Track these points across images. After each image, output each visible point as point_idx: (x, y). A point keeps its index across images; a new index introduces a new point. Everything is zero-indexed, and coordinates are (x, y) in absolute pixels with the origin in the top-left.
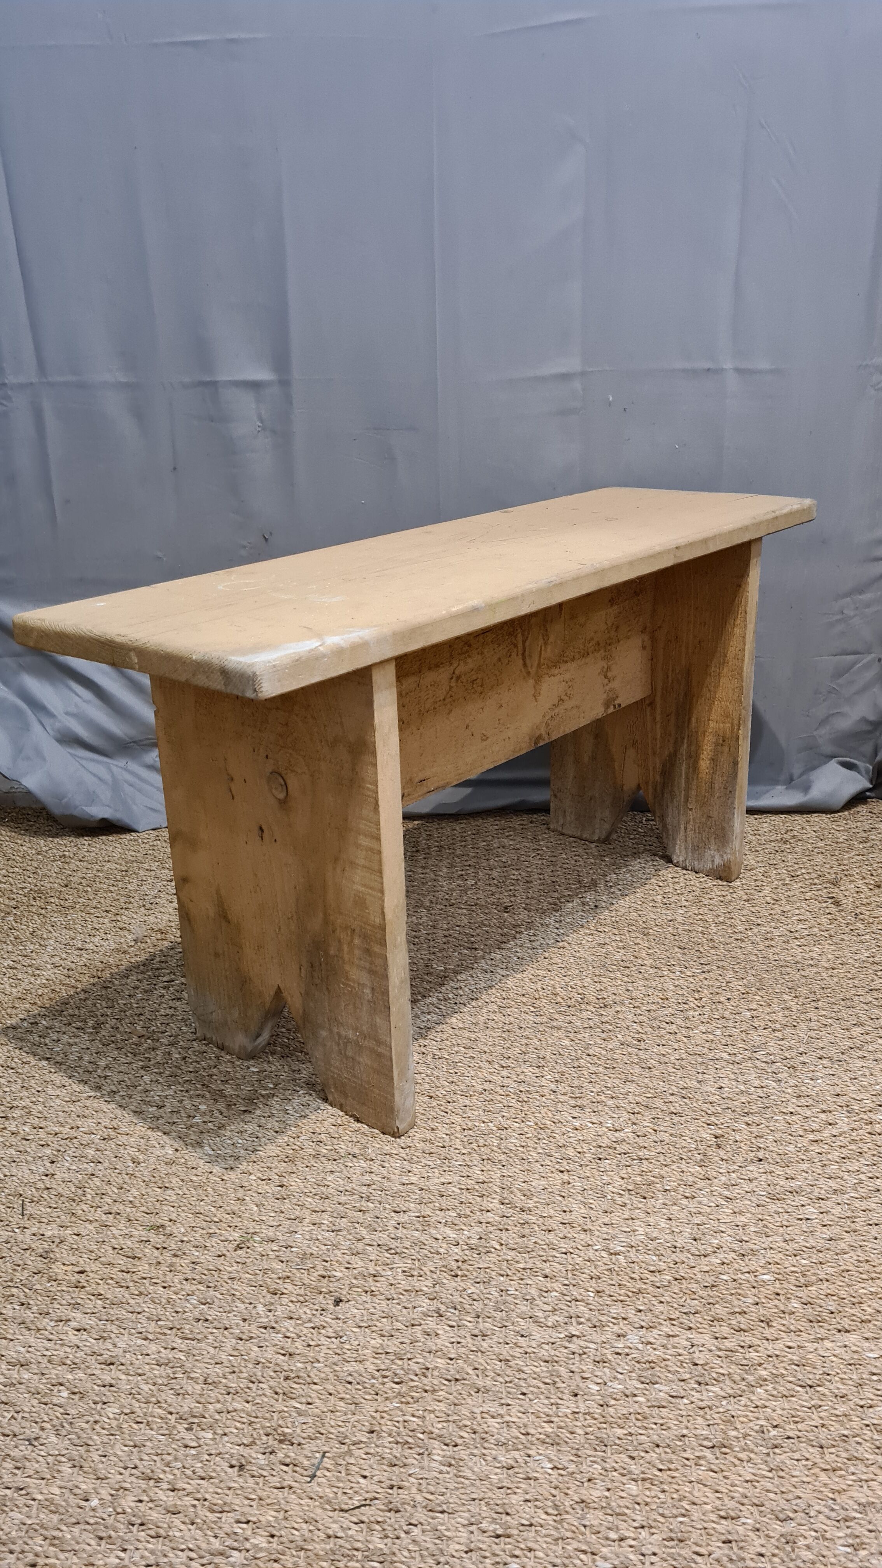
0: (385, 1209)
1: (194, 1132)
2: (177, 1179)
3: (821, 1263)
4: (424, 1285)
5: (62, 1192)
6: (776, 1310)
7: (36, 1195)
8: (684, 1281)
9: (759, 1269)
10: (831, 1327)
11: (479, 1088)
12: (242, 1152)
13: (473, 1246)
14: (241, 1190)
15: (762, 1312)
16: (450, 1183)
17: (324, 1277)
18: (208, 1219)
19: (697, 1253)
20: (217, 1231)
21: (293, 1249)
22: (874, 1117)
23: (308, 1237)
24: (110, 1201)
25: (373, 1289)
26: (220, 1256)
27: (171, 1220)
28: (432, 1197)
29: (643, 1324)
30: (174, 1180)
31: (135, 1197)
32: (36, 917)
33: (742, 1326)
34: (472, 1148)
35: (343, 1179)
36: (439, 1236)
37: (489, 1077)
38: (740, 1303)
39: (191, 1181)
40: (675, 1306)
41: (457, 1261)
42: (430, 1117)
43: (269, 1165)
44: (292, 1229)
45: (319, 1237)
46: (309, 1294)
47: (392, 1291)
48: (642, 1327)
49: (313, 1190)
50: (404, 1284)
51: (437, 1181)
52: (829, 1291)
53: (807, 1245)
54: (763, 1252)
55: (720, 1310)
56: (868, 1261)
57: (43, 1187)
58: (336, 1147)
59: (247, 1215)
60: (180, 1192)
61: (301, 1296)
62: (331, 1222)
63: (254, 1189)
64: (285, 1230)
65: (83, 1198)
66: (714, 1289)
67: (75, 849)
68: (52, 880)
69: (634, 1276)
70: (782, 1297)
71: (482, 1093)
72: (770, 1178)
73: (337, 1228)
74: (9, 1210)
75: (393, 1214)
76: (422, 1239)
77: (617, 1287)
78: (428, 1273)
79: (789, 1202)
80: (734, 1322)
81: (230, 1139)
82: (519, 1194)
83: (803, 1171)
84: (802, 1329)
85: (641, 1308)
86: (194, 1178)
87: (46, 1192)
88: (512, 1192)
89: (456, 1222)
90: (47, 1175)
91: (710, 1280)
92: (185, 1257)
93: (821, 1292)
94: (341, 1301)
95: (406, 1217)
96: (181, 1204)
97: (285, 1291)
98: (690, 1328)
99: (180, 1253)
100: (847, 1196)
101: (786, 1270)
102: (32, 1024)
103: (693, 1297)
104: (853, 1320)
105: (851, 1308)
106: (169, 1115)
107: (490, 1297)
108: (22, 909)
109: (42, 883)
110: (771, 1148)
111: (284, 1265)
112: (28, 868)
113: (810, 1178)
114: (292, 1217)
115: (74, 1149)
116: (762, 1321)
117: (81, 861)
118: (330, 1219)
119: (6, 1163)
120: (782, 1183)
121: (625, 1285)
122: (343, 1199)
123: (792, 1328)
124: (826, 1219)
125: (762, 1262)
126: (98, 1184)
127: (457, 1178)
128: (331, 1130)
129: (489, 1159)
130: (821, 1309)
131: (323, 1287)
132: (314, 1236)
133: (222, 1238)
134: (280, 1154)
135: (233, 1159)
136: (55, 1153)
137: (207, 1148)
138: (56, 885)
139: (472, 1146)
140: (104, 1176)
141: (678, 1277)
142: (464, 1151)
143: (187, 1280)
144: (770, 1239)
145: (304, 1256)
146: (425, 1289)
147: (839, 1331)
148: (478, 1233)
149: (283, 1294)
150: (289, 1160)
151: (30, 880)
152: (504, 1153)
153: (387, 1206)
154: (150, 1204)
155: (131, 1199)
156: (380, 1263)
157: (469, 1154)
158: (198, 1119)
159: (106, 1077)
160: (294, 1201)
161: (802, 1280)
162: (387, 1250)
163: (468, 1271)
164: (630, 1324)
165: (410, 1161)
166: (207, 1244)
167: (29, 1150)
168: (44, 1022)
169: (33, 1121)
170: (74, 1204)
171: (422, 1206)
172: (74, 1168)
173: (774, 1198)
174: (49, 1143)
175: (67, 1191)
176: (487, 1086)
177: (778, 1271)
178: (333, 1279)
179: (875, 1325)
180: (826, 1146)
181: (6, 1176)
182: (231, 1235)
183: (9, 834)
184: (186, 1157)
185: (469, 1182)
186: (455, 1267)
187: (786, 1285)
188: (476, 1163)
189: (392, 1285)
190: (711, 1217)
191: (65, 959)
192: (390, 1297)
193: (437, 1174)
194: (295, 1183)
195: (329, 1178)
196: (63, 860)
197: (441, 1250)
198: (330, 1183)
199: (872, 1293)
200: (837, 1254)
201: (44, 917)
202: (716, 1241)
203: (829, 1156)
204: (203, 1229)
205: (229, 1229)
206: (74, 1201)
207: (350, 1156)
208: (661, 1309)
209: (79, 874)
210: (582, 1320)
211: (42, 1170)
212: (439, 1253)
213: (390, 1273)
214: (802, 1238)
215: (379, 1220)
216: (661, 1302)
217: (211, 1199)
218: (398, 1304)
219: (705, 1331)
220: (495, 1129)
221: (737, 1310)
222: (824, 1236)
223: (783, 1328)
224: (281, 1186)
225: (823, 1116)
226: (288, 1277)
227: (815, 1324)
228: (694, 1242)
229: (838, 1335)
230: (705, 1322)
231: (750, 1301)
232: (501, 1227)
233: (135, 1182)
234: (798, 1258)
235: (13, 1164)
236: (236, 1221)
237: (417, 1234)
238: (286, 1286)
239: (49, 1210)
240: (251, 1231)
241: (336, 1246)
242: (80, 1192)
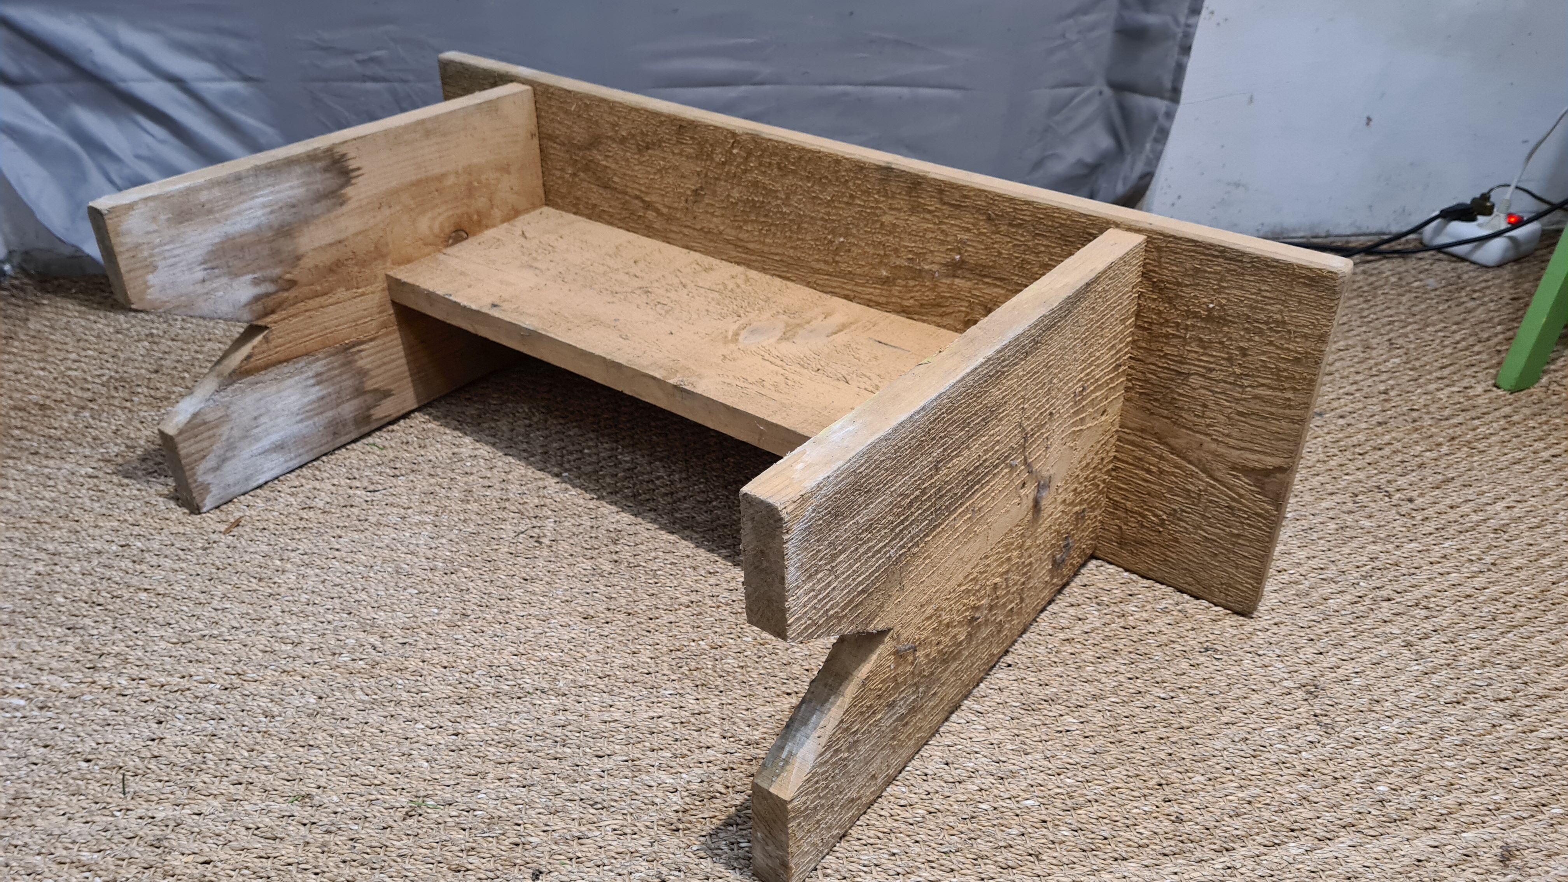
0: (585, 753)
1: (341, 673)
2: (324, 734)
3: (1087, 781)
4: (640, 844)
5: (175, 760)
6: (1044, 841)
7: (141, 765)
8: (939, 814)
9: (1021, 793)
10: (1106, 856)
11: (685, 600)
12: (405, 694)
13: (694, 792)
14: (407, 743)
15: (1029, 844)
16: (660, 717)
17: (517, 845)
18: (367, 782)
19: (952, 780)
20: (380, 797)
21: (476, 813)
22: (1126, 609)
23: (494, 796)
24: (238, 768)
25: (579, 855)
26: (385, 828)
27: (319, 787)
28: (640, 736)
29: (899, 870)
30: (320, 735)
31: (271, 761)
32: (119, 412)
33: (1010, 863)
34: (683, 673)
35: (531, 720)
36: (652, 783)
37: (695, 586)
38: (1004, 835)
39: (342, 735)
40: (933, 845)
41: (677, 812)
42: (630, 638)
43: (439, 709)
44: (473, 788)
45: (508, 795)
46: (500, 868)
47: (603, 856)
48: (898, 874)
49: (496, 737)
50: (616, 845)
51: (646, 715)
52: (1100, 814)
53: (1071, 761)
54: (1023, 773)
55: (982, 846)
56: (1138, 775)
57: (149, 755)
58: (520, 682)
59: (415, 774)
60: (328, 750)
61: (491, 871)
62: (521, 776)
63: (423, 740)
64: (465, 789)
65: (204, 766)
66: (974, 820)
67: (165, 325)
68: (137, 365)
69: (882, 813)
70: (1050, 825)
71: (688, 606)
72: (1022, 686)
73: (529, 782)
74: (106, 788)
75: (595, 760)
76: (633, 788)
77: (865, 828)
78: (643, 829)
79: (1046, 712)
80: (999, 859)
81: (387, 679)
82: (743, 725)
83: (1057, 675)
84: (1075, 860)
85: (895, 851)
86: (346, 732)
87: (153, 761)
88: (734, 723)
89: (672, 764)
90: (153, 740)
91: (968, 810)
92: (340, 832)
93: (1092, 815)
94: (541, 873)
95: (611, 762)
96: (332, 766)
97: (470, 867)
98: (952, 870)
99: (333, 828)
100: (1107, 702)
101: (1050, 792)
102: (122, 546)
103: (952, 832)
104: (1129, 846)
105: (1125, 831)
106: (310, 653)
107: (720, 852)
108: (100, 401)
109: (125, 369)
110: (1021, 652)
111: (467, 833)
112: (106, 350)
113: (1065, 683)
114: (473, 772)
115: (187, 704)
116: (1031, 855)
117: (173, 340)
118: (520, 772)
119: (98, 728)
120: (1035, 691)
121: (874, 825)
122: (533, 745)
123: (1065, 860)
124: (1088, 729)
125: (1024, 784)
126: (222, 746)
127: (668, 710)
128: (512, 662)
129: (703, 685)
130: (1093, 836)
131: (517, 858)
132: (502, 795)
133: (387, 805)
134: (451, 694)
135: (393, 704)
136: (163, 710)
137: (359, 693)
138: (143, 371)
139: (682, 670)
140: (229, 736)
141: (932, 810)
142: (673, 677)
143: (344, 862)
144: (1030, 757)
145: (492, 821)
146: (641, 849)
147: (1116, 860)
148: (699, 776)
149: (468, 870)
150: (461, 701)
151: (108, 365)
152: (721, 676)
153: (588, 750)
154: (292, 768)
155: (267, 763)
156: (584, 821)
157: (680, 679)
158: (345, 658)
159: (224, 610)
160: (474, 752)
161: (1069, 802)
162: (592, 805)
163: (690, 822)
164: (885, 871)
165: (610, 693)
166: (368, 815)
167: (127, 708)
168: (139, 544)
169: (131, 671)
170: (192, 775)
171: (630, 746)
172: (189, 728)
173: (1029, 709)
174: (154, 698)
175: (183, 757)
176: (694, 597)
177: (1041, 794)
178: (527, 846)
179: (1153, 850)
180: (1079, 646)
181: (98, 744)
182: (397, 801)
183: (78, 308)
184: (333, 706)
185: (683, 713)
186: (675, 820)
187: (1052, 810)
188: (689, 691)
189: (601, 847)
190: (962, 736)
191: (160, 463)
192: (599, 863)
193: (643, 707)
194: (473, 730)
195: (515, 722)
196: (150, 339)
197: (657, 800)
198: (516, 727)
199: (1146, 812)
200: (1104, 770)
201: (130, 411)
202: (971, 765)
203: (1083, 656)
204: (361, 796)
205: (394, 792)
206: (191, 770)
207: (538, 692)
208: (917, 850)
209: (173, 356)
210: (829, 871)
211: (147, 733)
212: (654, 804)
213: (597, 833)
214: (1065, 753)
215: (580, 768)
216: (917, 842)
217: (369, 756)
218: (611, 871)
219: (969, 872)
220: (707, 647)
221: (1002, 844)
222: (1088, 750)
223: (1054, 862)
224: (456, 735)
225: (1071, 611)
226: (473, 849)
227: (1089, 854)
228: (946, 767)
229: (1115, 865)
230: (967, 861)
231: (1014, 831)
232: (725, 766)
233: (270, 741)
234: (1062, 777)
235: (107, 728)
236: (402, 782)
237: (626, 782)
238: (471, 860)
239: (159, 785)
240: (422, 793)
241: (529, 805)
242: (199, 758)
